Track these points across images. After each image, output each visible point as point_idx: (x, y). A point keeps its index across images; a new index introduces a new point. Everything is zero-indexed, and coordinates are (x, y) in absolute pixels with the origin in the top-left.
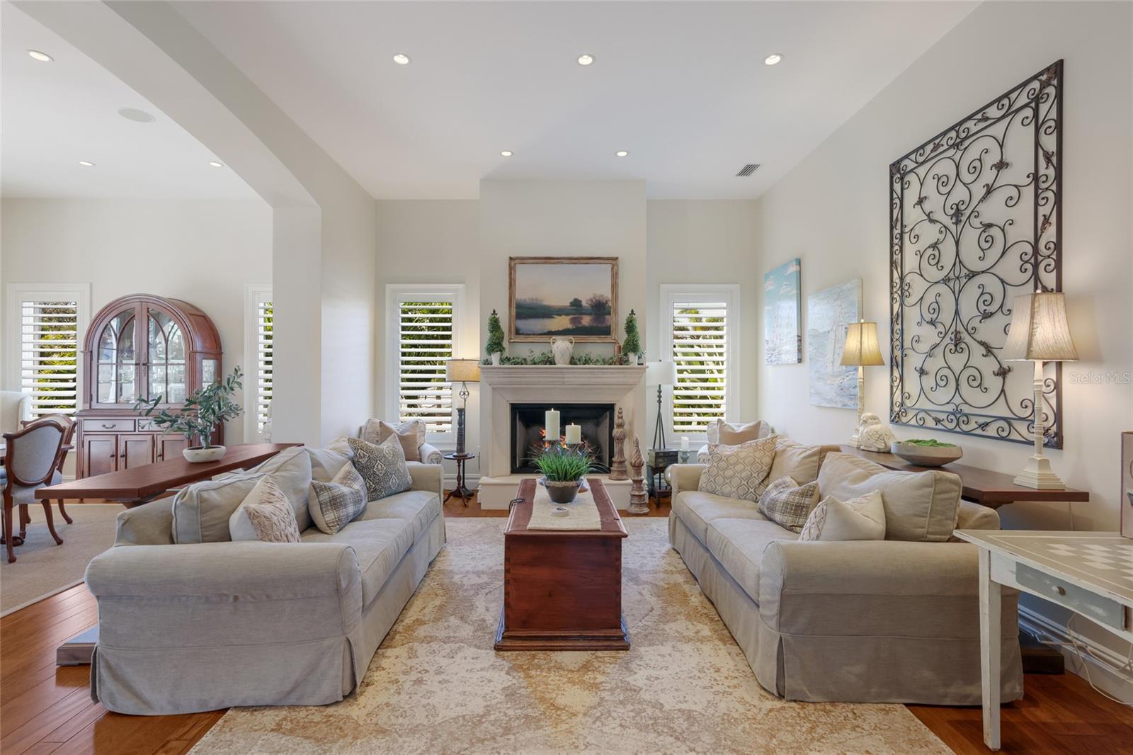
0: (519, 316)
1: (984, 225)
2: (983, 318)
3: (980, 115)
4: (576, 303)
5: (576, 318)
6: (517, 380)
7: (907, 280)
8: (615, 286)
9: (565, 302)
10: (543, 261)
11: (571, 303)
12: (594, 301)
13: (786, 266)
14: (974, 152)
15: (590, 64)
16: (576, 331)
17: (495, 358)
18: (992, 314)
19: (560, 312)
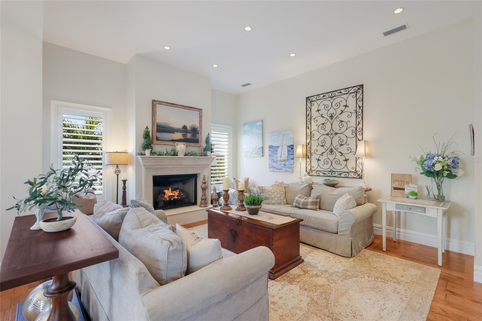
0: (158, 131)
1: (341, 121)
2: (341, 146)
3: (339, 91)
4: (185, 127)
5: (185, 134)
6: (159, 163)
7: (312, 133)
8: (200, 121)
9: (180, 127)
10: (170, 105)
11: (183, 127)
12: (192, 127)
13: (256, 122)
14: (337, 100)
15: (250, 31)
16: (185, 140)
17: (147, 152)
18: (343, 145)
19: (178, 131)
